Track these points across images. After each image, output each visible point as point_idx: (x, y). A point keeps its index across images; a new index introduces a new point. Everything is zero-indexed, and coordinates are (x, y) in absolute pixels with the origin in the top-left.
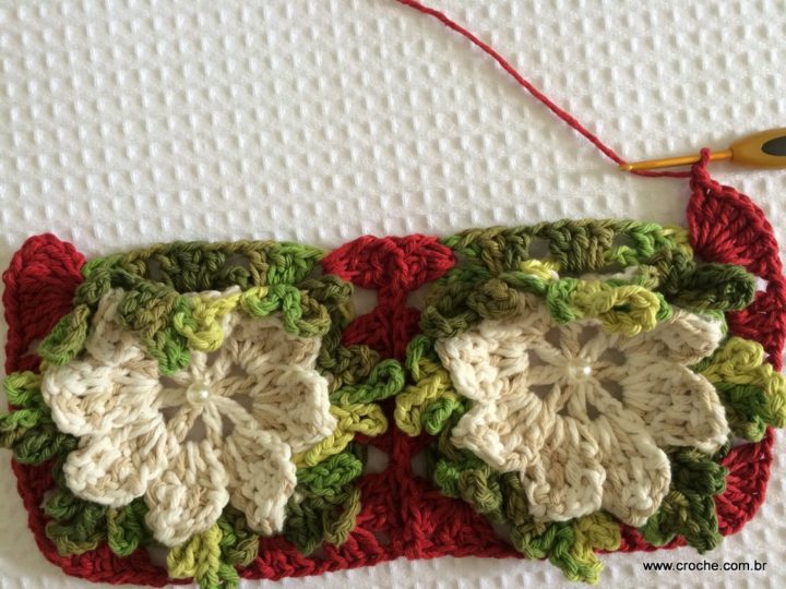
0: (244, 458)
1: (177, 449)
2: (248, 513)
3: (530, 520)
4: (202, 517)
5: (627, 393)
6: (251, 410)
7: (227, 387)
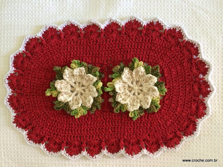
0: (130, 78)
1: (140, 80)
2: (129, 70)
4: (136, 70)
5: (70, 86)
6: (128, 85)
7: (132, 89)
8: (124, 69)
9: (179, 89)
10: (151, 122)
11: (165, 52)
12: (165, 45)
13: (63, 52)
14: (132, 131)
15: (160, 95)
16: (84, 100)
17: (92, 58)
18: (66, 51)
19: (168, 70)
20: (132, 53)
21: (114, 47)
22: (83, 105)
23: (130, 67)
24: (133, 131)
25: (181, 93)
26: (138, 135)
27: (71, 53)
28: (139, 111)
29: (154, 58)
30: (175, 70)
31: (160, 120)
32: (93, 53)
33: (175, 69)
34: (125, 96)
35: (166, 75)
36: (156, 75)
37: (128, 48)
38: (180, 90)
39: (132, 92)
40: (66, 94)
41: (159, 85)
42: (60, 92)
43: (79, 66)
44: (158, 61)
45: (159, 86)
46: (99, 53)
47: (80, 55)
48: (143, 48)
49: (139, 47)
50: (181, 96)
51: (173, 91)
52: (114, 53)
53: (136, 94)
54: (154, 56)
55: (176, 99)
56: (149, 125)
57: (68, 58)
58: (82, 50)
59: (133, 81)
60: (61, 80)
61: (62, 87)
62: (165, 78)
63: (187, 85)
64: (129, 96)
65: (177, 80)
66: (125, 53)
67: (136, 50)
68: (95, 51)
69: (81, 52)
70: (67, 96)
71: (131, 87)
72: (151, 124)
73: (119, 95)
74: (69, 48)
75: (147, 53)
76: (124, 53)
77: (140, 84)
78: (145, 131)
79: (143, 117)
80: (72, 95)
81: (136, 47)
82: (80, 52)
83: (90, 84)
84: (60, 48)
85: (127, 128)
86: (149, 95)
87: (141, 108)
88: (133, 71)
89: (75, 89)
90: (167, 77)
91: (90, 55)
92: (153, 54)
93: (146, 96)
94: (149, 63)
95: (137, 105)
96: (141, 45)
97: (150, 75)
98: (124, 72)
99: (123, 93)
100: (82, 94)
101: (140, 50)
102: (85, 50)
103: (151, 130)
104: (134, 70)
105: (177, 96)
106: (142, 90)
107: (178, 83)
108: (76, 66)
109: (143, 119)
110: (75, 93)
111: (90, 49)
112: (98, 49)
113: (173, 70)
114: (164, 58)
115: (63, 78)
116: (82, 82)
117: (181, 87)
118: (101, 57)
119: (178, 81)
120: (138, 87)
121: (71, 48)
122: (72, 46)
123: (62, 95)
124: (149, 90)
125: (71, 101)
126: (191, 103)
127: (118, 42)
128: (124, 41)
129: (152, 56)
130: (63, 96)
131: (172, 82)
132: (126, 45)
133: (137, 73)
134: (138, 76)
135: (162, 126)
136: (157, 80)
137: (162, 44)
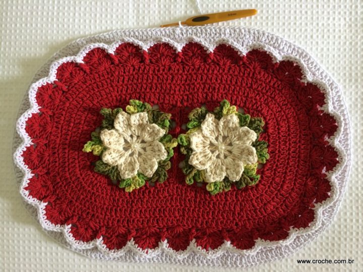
0: (213, 131)
1: (230, 135)
2: (214, 119)
3: (148, 112)
4: (225, 120)
5: (123, 140)
6: (211, 142)
7: (216, 148)
8: (207, 116)
9: (289, 154)
10: (240, 204)
11: (273, 96)
12: (274, 84)
13: (116, 86)
14: (210, 217)
15: (258, 161)
16: (143, 164)
17: (160, 95)
18: (121, 83)
19: (274, 123)
20: (221, 91)
21: (194, 79)
22: (140, 171)
23: (215, 114)
24: (212, 216)
25: (291, 162)
26: (220, 224)
27: (128, 87)
28: (223, 184)
29: (254, 101)
30: (286, 124)
31: (256, 202)
32: (161, 87)
33: (286, 122)
34: (204, 158)
35: (271, 131)
36: (255, 129)
37: (216, 82)
38: (291, 157)
39: (214, 153)
40: (116, 151)
41: (259, 145)
42: (105, 149)
43: (140, 110)
44: (261, 107)
45: (259, 148)
46: (171, 87)
47: (141, 90)
48: (239, 84)
49: (234, 83)
50: (291, 166)
51: (279, 157)
52: (194, 89)
53: (222, 156)
54: (255, 99)
55: (283, 170)
56: (238, 209)
57: (124, 95)
58: (145, 81)
59: (218, 136)
60: (110, 130)
61: (111, 140)
62: (268, 135)
63: (302, 149)
64: (211, 158)
65: (287, 140)
66: (211, 90)
67: (227, 87)
68: (166, 84)
69: (144, 85)
70: (118, 155)
71: (215, 145)
72: (242, 207)
73: (195, 156)
74: (126, 79)
75: (244, 94)
76: (209, 89)
77: (229, 142)
78: (232, 219)
79: (230, 195)
80: (124, 154)
81: (229, 82)
82: (142, 86)
83: (154, 139)
84: (112, 78)
85: (203, 211)
86: (241, 160)
87: (226, 179)
88: (219, 120)
89: (130, 146)
90: (271, 134)
91: (156, 90)
92: (253, 95)
93: (236, 162)
94: (245, 109)
95: (221, 174)
96: (236, 80)
97: (246, 127)
98: (205, 120)
99: (201, 153)
100: (140, 154)
101: (235, 88)
102: (149, 81)
103: (240, 216)
104: (222, 119)
105: (285, 165)
106: (232, 151)
107: (287, 145)
108: (135, 109)
109: (229, 199)
110: (130, 152)
111: (158, 81)
112: (169, 81)
113: (283, 124)
114: (270, 104)
115: (113, 127)
116: (142, 135)
117: (292, 152)
118: (173, 94)
119: (288, 143)
120: (225, 146)
121: (129, 79)
122: (131, 75)
123: (109, 153)
124: (242, 152)
125: (123, 164)
126: (306, 178)
127: (200, 71)
128: (211, 72)
129: (251, 98)
130: (111, 155)
131: (279, 142)
132: (213, 78)
133: (227, 123)
134: (227, 129)
135: (259, 212)
136: (256, 138)
137: (270, 82)
